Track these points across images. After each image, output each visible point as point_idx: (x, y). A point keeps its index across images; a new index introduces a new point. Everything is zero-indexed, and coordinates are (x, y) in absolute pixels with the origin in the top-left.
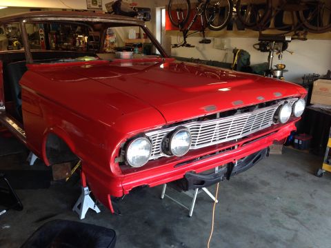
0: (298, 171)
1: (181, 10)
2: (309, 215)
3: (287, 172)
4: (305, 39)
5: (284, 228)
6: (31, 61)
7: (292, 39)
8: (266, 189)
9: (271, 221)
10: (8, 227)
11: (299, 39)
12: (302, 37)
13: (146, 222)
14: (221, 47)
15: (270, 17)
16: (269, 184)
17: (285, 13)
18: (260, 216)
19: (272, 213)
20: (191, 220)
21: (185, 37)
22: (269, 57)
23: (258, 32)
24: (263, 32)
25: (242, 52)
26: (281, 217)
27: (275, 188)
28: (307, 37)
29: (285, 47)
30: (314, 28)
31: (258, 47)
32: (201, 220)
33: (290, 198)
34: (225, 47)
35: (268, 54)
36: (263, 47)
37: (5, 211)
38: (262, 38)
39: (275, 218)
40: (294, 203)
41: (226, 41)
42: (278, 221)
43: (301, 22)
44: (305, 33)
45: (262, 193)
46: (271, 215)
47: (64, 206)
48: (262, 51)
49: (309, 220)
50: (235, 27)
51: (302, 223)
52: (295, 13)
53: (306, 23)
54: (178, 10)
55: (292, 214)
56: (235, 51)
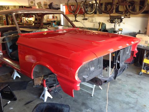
0: (131, 74)
1: (73, 6)
2: (140, 91)
3: (127, 74)
4: (129, 17)
5: (132, 98)
6: (20, 32)
7: (124, 17)
8: (120, 82)
9: (126, 95)
10: (12, 108)
12: (128, 16)
13: (74, 101)
14: (92, 21)
15: (113, 9)
16: (121, 80)
17: (120, 6)
18: (121, 94)
19: (126, 92)
20: (93, 98)
21: (76, 17)
22: (115, 25)
23: (109, 15)
24: (111, 15)
25: (103, 24)
26: (130, 93)
27: (124, 81)
29: (121, 21)
30: (133, 12)
31: (109, 21)
32: (98, 98)
33: (131, 85)
34: (94, 21)
35: (114, 24)
36: (112, 21)
37: (10, 102)
38: (111, 17)
39: (127, 94)
40: (133, 87)
41: (94, 19)
43: (128, 10)
44: (129, 15)
45: (119, 84)
46: (126, 93)
47: (35, 97)
48: (112, 23)
49: (141, 93)
50: (98, 13)
51: (138, 95)
52: (125, 6)
53: (130, 11)
54: (72, 5)
55: (134, 92)
56: (99, 23)
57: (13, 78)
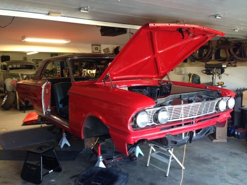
0: (238, 152)
2: (246, 176)
3: (231, 153)
4: (235, 66)
5: (229, 183)
7: (227, 66)
8: (217, 162)
9: (221, 179)
10: (53, 181)
11: (231, 66)
12: (234, 65)
13: (139, 179)
14: (180, 73)
15: (211, 53)
16: (218, 159)
18: (213, 177)
19: (221, 175)
20: (167, 178)
22: (213, 78)
23: (204, 63)
24: (208, 63)
25: (195, 76)
26: (227, 177)
27: (223, 162)
28: (237, 64)
29: (223, 71)
30: (241, 59)
31: (205, 72)
32: (175, 179)
33: (233, 167)
34: (183, 73)
35: (211, 76)
36: (208, 72)
37: (52, 171)
38: (207, 66)
39: (223, 178)
40: (236, 169)
41: (183, 69)
42: (225, 179)
43: (232, 55)
44: (236, 63)
45: (214, 164)
46: (221, 176)
48: (208, 74)
49: (245, 179)
50: (188, 61)
51: (241, 181)
52: (227, 51)
53: (235, 56)
55: (235, 176)
56: (190, 75)
57: (60, 146)
